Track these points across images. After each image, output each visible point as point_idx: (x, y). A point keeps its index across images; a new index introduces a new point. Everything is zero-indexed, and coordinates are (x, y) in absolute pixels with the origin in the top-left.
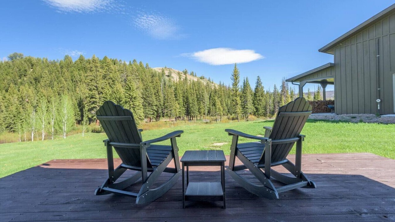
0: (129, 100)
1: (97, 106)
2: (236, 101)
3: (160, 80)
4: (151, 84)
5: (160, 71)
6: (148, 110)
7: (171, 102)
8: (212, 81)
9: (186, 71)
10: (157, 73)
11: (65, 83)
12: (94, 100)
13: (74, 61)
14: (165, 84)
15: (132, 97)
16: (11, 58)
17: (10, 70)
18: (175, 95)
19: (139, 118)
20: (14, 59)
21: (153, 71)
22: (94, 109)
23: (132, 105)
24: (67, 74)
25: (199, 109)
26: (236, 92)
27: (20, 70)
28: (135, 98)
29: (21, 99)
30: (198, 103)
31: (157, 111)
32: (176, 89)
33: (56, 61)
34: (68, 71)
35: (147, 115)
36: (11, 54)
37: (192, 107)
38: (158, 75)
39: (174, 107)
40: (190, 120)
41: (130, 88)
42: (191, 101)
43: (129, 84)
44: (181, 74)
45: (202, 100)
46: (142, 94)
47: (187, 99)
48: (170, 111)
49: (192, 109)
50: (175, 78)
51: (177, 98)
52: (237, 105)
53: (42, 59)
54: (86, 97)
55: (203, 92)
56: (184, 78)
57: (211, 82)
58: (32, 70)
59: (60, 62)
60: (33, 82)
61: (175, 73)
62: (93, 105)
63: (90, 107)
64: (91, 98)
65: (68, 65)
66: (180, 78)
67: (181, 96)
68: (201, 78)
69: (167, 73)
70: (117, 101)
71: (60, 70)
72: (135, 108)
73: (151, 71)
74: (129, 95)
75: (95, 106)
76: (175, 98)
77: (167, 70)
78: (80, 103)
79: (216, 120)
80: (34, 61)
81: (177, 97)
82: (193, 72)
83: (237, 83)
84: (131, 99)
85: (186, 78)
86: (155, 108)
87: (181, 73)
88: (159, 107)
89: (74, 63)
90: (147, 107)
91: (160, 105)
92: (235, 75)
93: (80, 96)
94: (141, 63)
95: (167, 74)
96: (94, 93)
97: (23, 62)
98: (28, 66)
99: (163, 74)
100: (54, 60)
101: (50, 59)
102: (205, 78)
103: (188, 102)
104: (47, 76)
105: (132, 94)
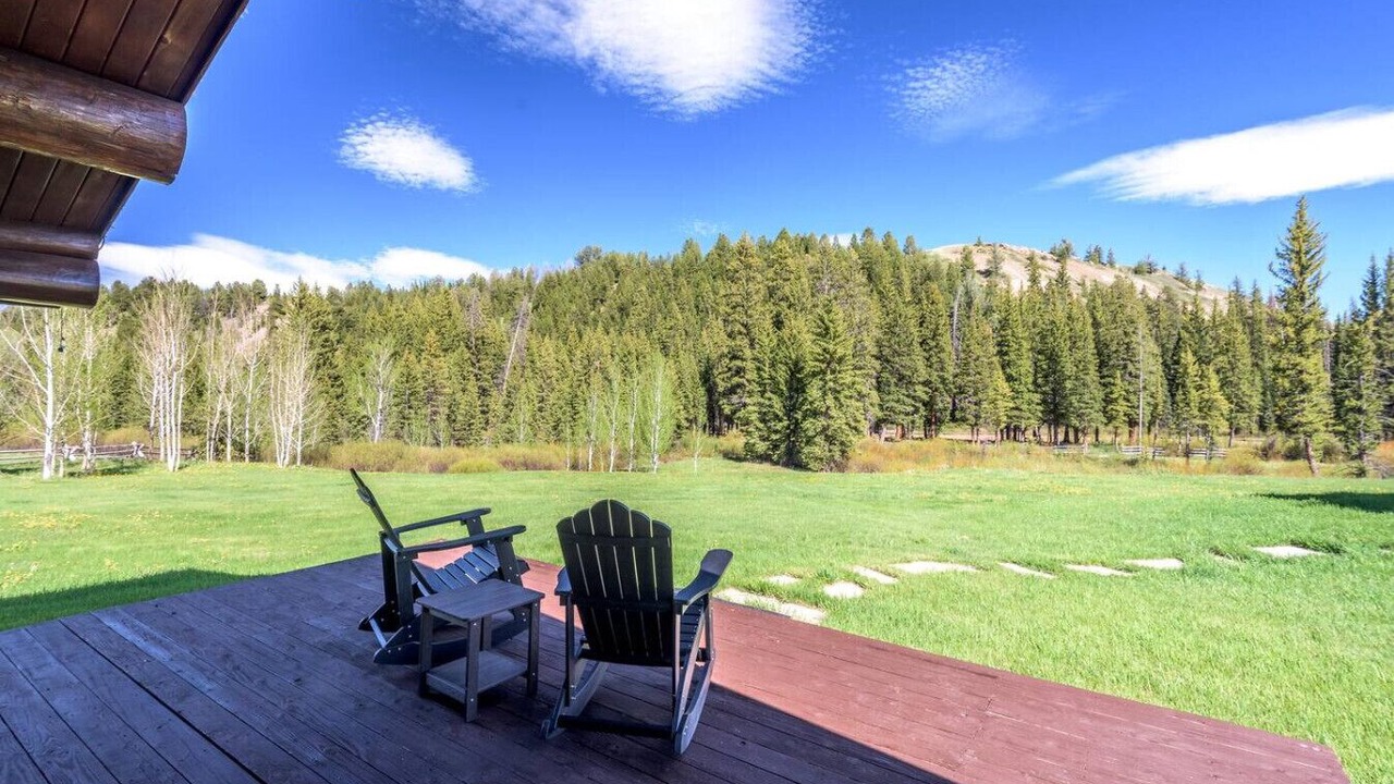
0: (824, 366)
1: (746, 383)
2: (1301, 372)
3: (952, 290)
4: (910, 311)
5: (956, 258)
6: (896, 398)
7: (980, 374)
8: (1193, 281)
9: (1064, 246)
10: (944, 267)
11: (679, 316)
12: (738, 363)
13: (703, 255)
14: (969, 304)
15: (831, 356)
16: (581, 260)
17: (577, 290)
18: (999, 344)
19: (850, 425)
20: (586, 263)
21: (930, 262)
22: (739, 391)
23: (831, 384)
24: (687, 292)
25: (1108, 400)
26: (1298, 333)
27: (594, 289)
28: (840, 361)
29: (586, 362)
30: (1102, 377)
31: (929, 405)
32: (1004, 324)
33: (664, 257)
34: (689, 283)
35: (892, 414)
36: (579, 250)
37: (1074, 391)
38: (945, 272)
39: (991, 393)
40: (1066, 441)
41: (827, 329)
42: (1069, 368)
43: (825, 316)
44: (1040, 262)
45: (1125, 367)
46: (879, 343)
47: (1053, 358)
48: (976, 404)
49: (1074, 399)
50: (1016, 279)
51: (1006, 358)
52: (1305, 389)
53: (636, 255)
54: (722, 356)
55: (1130, 330)
56: (1054, 275)
57: (1188, 284)
58: (615, 286)
59: (674, 259)
60: (617, 316)
61: (1018, 260)
62: (736, 380)
63: (729, 385)
64: (731, 359)
65: (691, 265)
66: (1034, 280)
67: (1023, 350)
68: (1137, 272)
69: (981, 262)
70: (790, 369)
71: (671, 280)
72: (839, 392)
73: (922, 261)
74: (824, 350)
75: (741, 380)
76: (996, 359)
77: (984, 252)
78: (706, 372)
79: (1188, 453)
80: (621, 264)
81: (1006, 354)
82: (1098, 250)
83: (1304, 289)
84: (829, 364)
85: (1062, 275)
86: (920, 391)
87: (1044, 258)
88: (936, 390)
89: (703, 260)
90: (893, 388)
91: (943, 381)
92: (1298, 253)
93: (708, 351)
94: (888, 236)
95: (983, 267)
96: (739, 343)
97: (600, 268)
98: (609, 276)
99: (967, 265)
100: (661, 257)
101: (653, 255)
102: (1160, 267)
103: (1054, 373)
104: (642, 299)
105: (831, 347)
